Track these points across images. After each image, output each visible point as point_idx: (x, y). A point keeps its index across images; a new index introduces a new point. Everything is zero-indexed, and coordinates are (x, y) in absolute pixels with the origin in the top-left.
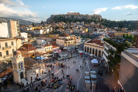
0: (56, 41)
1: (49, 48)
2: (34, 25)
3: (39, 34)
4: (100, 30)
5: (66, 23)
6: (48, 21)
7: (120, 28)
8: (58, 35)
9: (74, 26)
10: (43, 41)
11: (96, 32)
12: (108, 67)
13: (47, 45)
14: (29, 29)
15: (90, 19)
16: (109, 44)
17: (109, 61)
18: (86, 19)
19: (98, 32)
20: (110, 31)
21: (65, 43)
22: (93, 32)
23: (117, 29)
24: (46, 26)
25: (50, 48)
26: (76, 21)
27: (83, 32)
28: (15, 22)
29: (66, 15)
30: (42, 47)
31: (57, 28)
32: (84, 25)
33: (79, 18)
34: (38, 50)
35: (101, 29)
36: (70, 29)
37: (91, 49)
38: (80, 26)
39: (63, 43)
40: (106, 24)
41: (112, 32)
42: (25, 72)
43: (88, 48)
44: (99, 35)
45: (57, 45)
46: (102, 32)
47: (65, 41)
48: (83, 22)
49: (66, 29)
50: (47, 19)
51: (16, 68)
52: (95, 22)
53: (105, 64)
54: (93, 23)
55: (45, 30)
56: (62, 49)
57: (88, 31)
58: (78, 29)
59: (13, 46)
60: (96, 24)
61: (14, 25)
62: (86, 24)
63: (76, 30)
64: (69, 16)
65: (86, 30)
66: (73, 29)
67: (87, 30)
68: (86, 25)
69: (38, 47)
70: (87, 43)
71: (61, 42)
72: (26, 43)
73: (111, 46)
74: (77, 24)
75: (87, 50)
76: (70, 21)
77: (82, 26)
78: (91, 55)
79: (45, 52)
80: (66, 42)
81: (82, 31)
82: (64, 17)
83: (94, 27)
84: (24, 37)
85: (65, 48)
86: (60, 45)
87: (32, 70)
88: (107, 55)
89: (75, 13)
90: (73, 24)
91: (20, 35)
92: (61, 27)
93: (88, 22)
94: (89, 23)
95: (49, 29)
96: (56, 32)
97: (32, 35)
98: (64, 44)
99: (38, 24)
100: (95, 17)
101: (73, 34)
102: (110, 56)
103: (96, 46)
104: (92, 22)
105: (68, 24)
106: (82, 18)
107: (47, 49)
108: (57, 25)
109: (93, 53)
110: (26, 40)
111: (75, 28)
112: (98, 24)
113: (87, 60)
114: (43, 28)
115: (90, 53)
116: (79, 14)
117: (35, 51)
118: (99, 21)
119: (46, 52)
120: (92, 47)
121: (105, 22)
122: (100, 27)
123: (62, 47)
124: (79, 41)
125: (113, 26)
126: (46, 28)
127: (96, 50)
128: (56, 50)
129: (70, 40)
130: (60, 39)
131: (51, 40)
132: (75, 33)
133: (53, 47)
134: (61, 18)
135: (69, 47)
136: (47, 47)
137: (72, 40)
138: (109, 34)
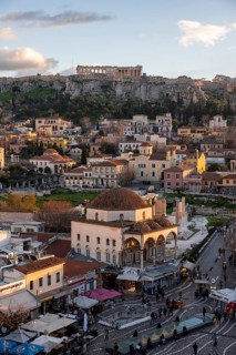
0: (68, 231)
1: (45, 282)
5: (77, 123)
8: (48, 192)
9: (123, 137)
13: (30, 264)
15: (201, 100)
18: (180, 102)
25: (51, 279)
26: (129, 110)
27: (186, 173)
29: (73, 78)
31: (34, 149)
33: (141, 94)
38: (154, 138)
39: (119, 243)
47: (127, 236)
48: (169, 115)
49: (84, 156)
52: (227, 114)
54: (218, 123)
57: (212, 168)
58: (152, 158)
63: (145, 162)
64: (89, 86)
65: (196, 163)
66: (123, 156)
67: (202, 163)
68: (186, 132)
71: (103, 241)
74: (134, 127)
77: (164, 140)
80: (131, 242)
81: (177, 170)
82: (59, 88)
85: (129, 275)
86: (94, 256)
89: (122, 70)
90: (115, 130)
92: (55, 147)
93: (192, 119)
94: (198, 119)
100: (223, 88)
104: (216, 118)
105: (89, 130)
106: (157, 97)
111: (137, 152)
116: (144, 76)
123: (109, 268)
128: (81, 288)
129: (154, 229)
130: (96, 222)
131: (36, 230)
132: (139, 178)
133: (68, 273)
134: (45, 96)
135: (150, 267)
136: (34, 276)
137: (165, 225)
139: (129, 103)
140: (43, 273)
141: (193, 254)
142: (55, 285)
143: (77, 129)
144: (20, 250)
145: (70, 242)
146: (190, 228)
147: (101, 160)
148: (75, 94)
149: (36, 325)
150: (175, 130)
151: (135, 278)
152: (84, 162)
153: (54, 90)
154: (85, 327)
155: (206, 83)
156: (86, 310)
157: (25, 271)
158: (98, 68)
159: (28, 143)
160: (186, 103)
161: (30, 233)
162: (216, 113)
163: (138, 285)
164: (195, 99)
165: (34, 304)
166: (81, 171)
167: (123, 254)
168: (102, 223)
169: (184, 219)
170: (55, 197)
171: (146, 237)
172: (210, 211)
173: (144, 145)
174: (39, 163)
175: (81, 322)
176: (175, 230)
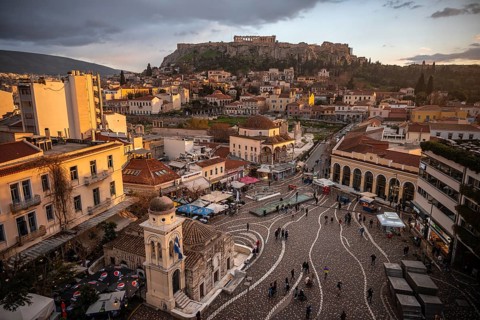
0: (228, 142)
1: (214, 172)
2: (124, 80)
4: (353, 97)
5: (234, 74)
6: (169, 65)
9: (262, 83)
10: (188, 145)
11: (346, 108)
13: (205, 162)
14: (113, 97)
15: (313, 58)
18: (300, 59)
19: (352, 109)
20: (394, 103)
21: (262, 150)
22: (337, 108)
24: (165, 86)
26: (267, 65)
29: (231, 44)
33: (275, 55)
34: (184, 180)
35: (358, 97)
36: (254, 97)
37: (358, 171)
38: (282, 83)
39: (258, 149)
40: (369, 75)
41: (402, 106)
43: (347, 169)
44: (358, 116)
48: (292, 68)
49: (238, 95)
54: (324, 73)
55: (167, 98)
56: (252, 170)
57: (318, 103)
58: (280, 96)
59: (111, 169)
60: (336, 78)
61: (86, 87)
62: (302, 75)
63: (276, 98)
64: (243, 49)
65: (308, 100)
66: (262, 95)
67: (312, 100)
68: (303, 80)
69: (178, 169)
71: (249, 148)
72: (139, 156)
74: (270, 76)
75: (343, 175)
77: (288, 85)
80: (266, 149)
81: (296, 105)
82: (223, 50)
85: (264, 169)
87: (203, 260)
89: (263, 39)
90: (256, 78)
91: (103, 123)
92: (220, 89)
93: (307, 71)
94: (311, 71)
95: (179, 95)
100: (328, 51)
101: (264, 112)
102: (465, 206)
103: (379, 165)
104: (323, 70)
105: (241, 78)
106: (285, 56)
107: (209, 173)
108: (202, 82)
110: (138, 144)
111: (271, 93)
112: (344, 78)
113: (356, 212)
115: (355, 186)
116: (276, 43)
117: (174, 184)
118: (346, 66)
120: (365, 168)
121: (363, 70)
122: (351, 86)
126: (167, 89)
128: (235, 176)
129: (280, 141)
130: (245, 137)
131: (209, 141)
132: (272, 109)
133: (228, 167)
134: (213, 56)
135: (278, 165)
136: (208, 169)
137: (287, 139)
138: (392, 116)
139: (267, 60)
140: (213, 167)
141: (305, 156)
142: (220, 174)
143: (234, 77)
144: (199, 153)
145: (228, 149)
146: (302, 140)
147: (249, 98)
148: (234, 54)
149: (208, 197)
150: (295, 78)
151: (268, 171)
152: (238, 99)
153: (219, 52)
154: (238, 200)
155: (316, 46)
156: (238, 189)
157: (202, 166)
158: (247, 37)
159: (203, 86)
160: (303, 60)
161: (205, 143)
162: (323, 67)
163: (269, 175)
164: (310, 58)
165: (208, 185)
166: (236, 104)
167: (260, 156)
168: (248, 137)
169: (299, 135)
170: (220, 121)
171: (275, 146)
172: (316, 130)
173: (276, 88)
174: (210, 99)
175: (235, 197)
176: (293, 142)
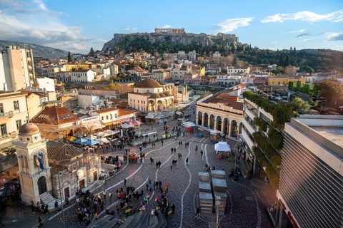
0: (127, 98)
1: (109, 117)
2: (70, 58)
3: (84, 82)
4: (234, 70)
5: (153, 54)
6: (107, 49)
7: (281, 68)
8: (133, 84)
9: (172, 61)
10: (94, 98)
11: (224, 77)
12: (253, 160)
13: (104, 109)
14: (60, 70)
15: (210, 44)
16: (255, 106)
17: (256, 145)
18: (201, 46)
19: (229, 77)
20: (259, 73)
21: (149, 102)
22: (218, 77)
23: (275, 69)
24: (102, 63)
25: (113, 116)
26: (177, 49)
27: (194, 76)
28: (23, 50)
29: (152, 34)
30: (92, 114)
31: (131, 66)
32: (197, 59)
33: (183, 41)
34: (83, 122)
35: (237, 70)
36: (162, 70)
37: (212, 116)
38: (187, 61)
39: (146, 102)
40: (249, 56)
41: (264, 76)
42: (51, 178)
43: (206, 115)
44: (233, 83)
45: (131, 109)
46: (240, 77)
47: (150, 99)
48: (194, 51)
49: (151, 68)
50: (105, 44)
51: (27, 167)
52: (222, 51)
53: (247, 154)
54: (217, 55)
55: (99, 70)
56: (142, 117)
57: (207, 74)
58: (181, 69)
59: (17, 111)
60: (225, 58)
61: (21, 58)
62: (202, 56)
63: (177, 71)
64: (160, 37)
65: (200, 72)
66: (168, 69)
67: (203, 72)
68: (201, 59)
69: (82, 115)
70: (203, 102)
71: (140, 102)
72: (52, 105)
73: (261, 110)
74: (178, 57)
75: (204, 119)
76: (162, 50)
77: (191, 62)
78: (214, 132)
79: (101, 127)
80: (151, 102)
81: (190, 75)
82: (146, 39)
83: (220, 64)
84: (47, 90)
85: (150, 116)
86: (137, 108)
87: (67, 171)
88: (252, 131)
89: (174, 30)
90: (169, 58)
91: (36, 84)
92: (140, 65)
93: (205, 53)
94: (208, 53)
95: (109, 69)
96: (127, 76)
97: (66, 83)
98: (147, 107)
99: (82, 56)
100: (221, 39)
101: (169, 80)
102: (259, 133)
103: (225, 111)
105: (158, 58)
106: (190, 43)
107: (105, 118)
108: (129, 60)
109: (219, 128)
110: (53, 97)
111: (174, 67)
112: (230, 58)
113: (205, 143)
114: (94, 66)
115: (212, 127)
116: (185, 33)
117: (75, 124)
118: (233, 50)
119: (104, 126)
120: (216, 114)
121: (245, 53)
122: (234, 64)
123: (142, 113)
124: (184, 98)
125: (264, 63)
126: (103, 65)
127: (226, 120)
129: (162, 96)
130: (137, 93)
131: (115, 97)
132: (174, 78)
133: (121, 114)
134: (139, 43)
135: (160, 113)
136: (104, 115)
137: (167, 95)
138: (257, 82)
139: (177, 46)
140: (108, 114)
142: (114, 119)
144: (102, 104)
145: (127, 103)
147: (158, 70)
148: (154, 41)
152: (151, 72)
153: (144, 40)
155: (213, 36)
157: (99, 112)
158: (164, 29)
159: (129, 63)
160: (203, 45)
162: (216, 51)
164: (208, 44)
166: (148, 75)
168: (140, 94)
172: (202, 92)
173: (178, 64)
176: (173, 97)
